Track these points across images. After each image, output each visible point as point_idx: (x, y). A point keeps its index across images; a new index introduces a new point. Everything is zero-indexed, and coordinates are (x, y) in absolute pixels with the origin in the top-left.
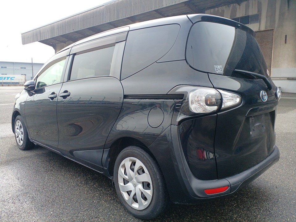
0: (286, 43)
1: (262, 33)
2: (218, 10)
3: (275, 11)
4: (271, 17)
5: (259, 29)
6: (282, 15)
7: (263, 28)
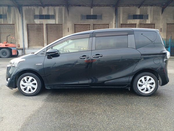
0: (68, 31)
1: (57, 25)
2: (31, 8)
3: (62, 15)
4: (61, 17)
5: (55, 23)
6: (65, 17)
7: (57, 23)
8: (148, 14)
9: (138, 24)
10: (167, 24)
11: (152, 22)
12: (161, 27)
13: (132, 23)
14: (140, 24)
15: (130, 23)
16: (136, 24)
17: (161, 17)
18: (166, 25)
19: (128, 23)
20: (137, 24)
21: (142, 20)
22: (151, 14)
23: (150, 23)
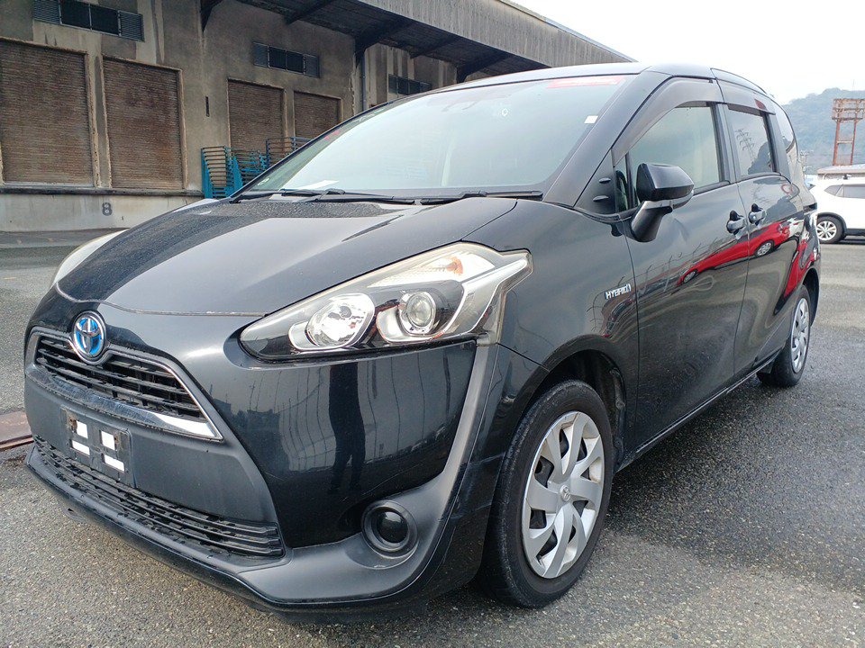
8: (140, 11)
9: (97, 58)
10: (229, 81)
11: (163, 59)
12: (207, 92)
13: (60, 45)
14: (105, 58)
15: (51, 44)
16: (82, 55)
17: (202, 42)
18: (224, 85)
19: (38, 40)
20: (91, 60)
21: (113, 39)
22: (154, 15)
23: (154, 62)
